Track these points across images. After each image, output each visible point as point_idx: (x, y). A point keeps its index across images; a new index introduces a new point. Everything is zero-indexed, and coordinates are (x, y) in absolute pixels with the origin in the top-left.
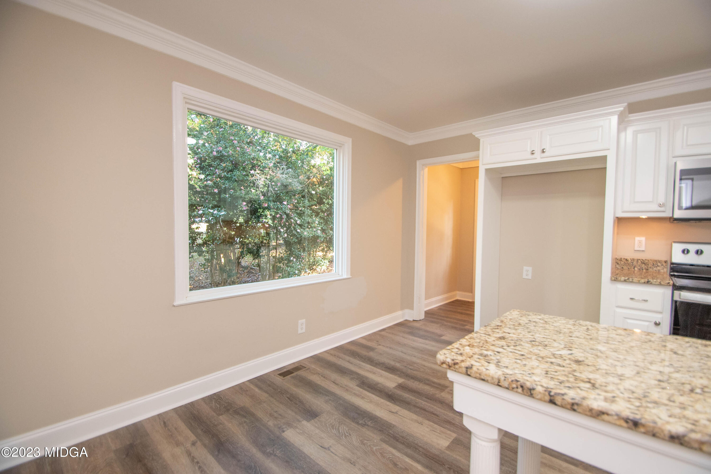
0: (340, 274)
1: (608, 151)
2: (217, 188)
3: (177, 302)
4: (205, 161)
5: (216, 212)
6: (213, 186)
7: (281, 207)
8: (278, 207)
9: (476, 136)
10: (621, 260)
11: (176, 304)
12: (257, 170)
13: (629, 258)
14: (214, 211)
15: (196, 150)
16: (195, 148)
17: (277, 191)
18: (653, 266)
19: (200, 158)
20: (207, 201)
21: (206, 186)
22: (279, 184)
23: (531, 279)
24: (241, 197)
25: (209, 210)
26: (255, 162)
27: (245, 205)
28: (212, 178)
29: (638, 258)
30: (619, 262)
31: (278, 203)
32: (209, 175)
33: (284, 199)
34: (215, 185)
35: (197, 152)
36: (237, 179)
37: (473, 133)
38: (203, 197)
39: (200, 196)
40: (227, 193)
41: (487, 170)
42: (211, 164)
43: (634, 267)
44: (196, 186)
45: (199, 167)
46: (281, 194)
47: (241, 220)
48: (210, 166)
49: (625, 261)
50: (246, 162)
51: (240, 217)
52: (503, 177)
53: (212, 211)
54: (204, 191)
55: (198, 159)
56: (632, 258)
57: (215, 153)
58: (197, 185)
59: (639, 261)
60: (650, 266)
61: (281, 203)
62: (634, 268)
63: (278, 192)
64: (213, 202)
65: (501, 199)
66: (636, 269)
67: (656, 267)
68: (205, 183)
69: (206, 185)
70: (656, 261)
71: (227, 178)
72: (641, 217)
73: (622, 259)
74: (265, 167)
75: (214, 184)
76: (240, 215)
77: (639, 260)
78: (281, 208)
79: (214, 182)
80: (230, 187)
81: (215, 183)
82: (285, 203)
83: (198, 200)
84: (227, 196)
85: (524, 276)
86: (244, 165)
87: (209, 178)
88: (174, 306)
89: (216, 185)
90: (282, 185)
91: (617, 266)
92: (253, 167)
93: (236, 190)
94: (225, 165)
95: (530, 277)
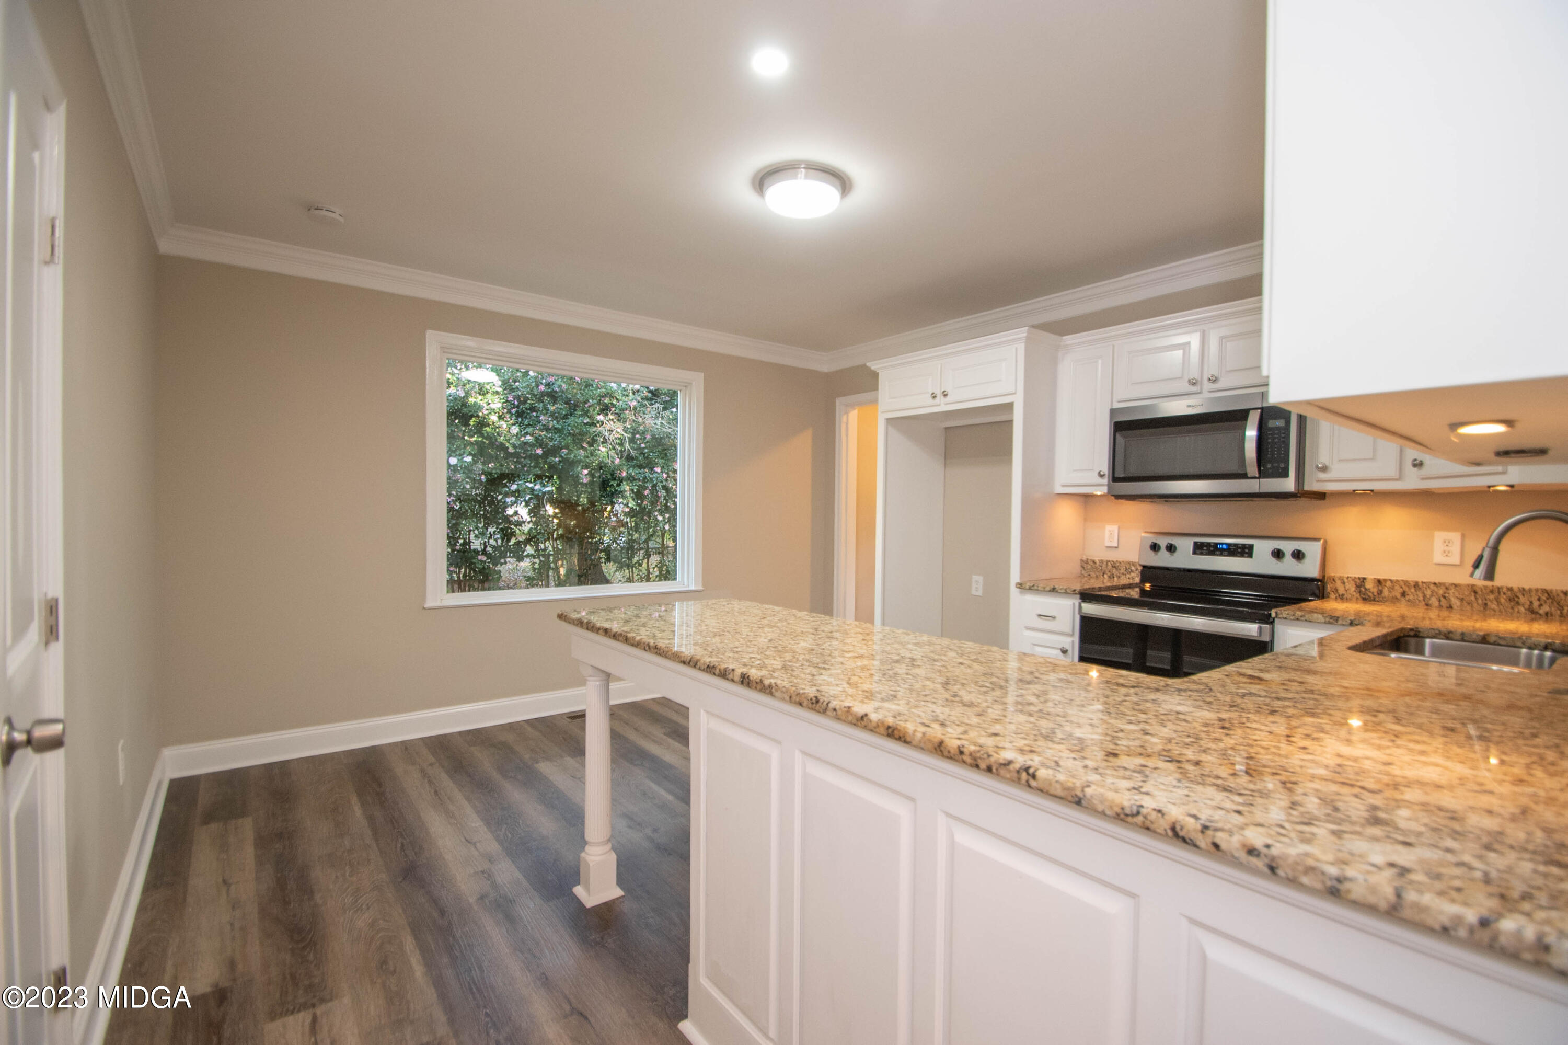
0: (686, 584)
1: (1014, 395)
2: (541, 446)
3: (429, 604)
4: (525, 402)
5: (538, 487)
6: (534, 444)
7: (651, 476)
8: (645, 478)
9: (873, 368)
10: (1087, 563)
11: (426, 606)
12: (610, 414)
13: (1096, 559)
14: (535, 485)
15: (513, 383)
16: (511, 381)
17: (644, 448)
18: (1126, 571)
19: (517, 398)
20: (526, 469)
21: (525, 443)
22: (648, 437)
23: (981, 595)
24: (580, 461)
25: (527, 484)
26: (607, 401)
27: (586, 475)
28: (534, 430)
29: (1108, 559)
30: (1085, 566)
31: (646, 470)
32: (529, 425)
33: (657, 464)
34: (537, 442)
35: (514, 387)
36: (571, 431)
37: (868, 364)
38: (520, 463)
39: (515, 460)
40: (558, 456)
41: (889, 421)
42: (535, 407)
43: (1104, 573)
44: (507, 445)
45: (517, 412)
46: (651, 454)
47: (584, 500)
48: (533, 409)
49: (1091, 563)
50: (590, 401)
51: (583, 495)
52: (946, 428)
53: (531, 485)
54: (521, 452)
55: (514, 399)
56: (1100, 559)
57: (542, 388)
58: (509, 443)
59: (1109, 564)
60: (1122, 571)
61: (652, 469)
62: (1103, 576)
63: (646, 451)
64: (535, 470)
65: (945, 464)
66: (1105, 576)
67: (1130, 572)
68: (523, 439)
69: (523, 442)
70: (1129, 563)
71: (557, 431)
72: (1095, 493)
73: (1089, 561)
74: (623, 410)
75: (535, 441)
76: (582, 491)
77: (1109, 561)
78: (651, 478)
79: (536, 437)
80: (561, 444)
81: (537, 439)
82: (658, 470)
83: (513, 467)
84: (557, 459)
85: (974, 592)
86: (586, 405)
87: (530, 430)
88: (424, 608)
89: (539, 442)
90: (654, 437)
91: (1083, 572)
92: (605, 410)
93: (571, 450)
94: (554, 408)
95: (980, 593)
